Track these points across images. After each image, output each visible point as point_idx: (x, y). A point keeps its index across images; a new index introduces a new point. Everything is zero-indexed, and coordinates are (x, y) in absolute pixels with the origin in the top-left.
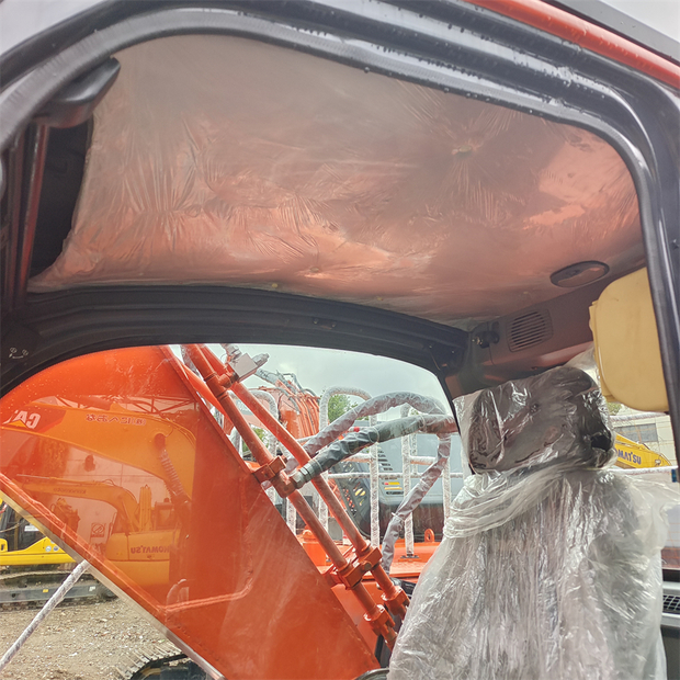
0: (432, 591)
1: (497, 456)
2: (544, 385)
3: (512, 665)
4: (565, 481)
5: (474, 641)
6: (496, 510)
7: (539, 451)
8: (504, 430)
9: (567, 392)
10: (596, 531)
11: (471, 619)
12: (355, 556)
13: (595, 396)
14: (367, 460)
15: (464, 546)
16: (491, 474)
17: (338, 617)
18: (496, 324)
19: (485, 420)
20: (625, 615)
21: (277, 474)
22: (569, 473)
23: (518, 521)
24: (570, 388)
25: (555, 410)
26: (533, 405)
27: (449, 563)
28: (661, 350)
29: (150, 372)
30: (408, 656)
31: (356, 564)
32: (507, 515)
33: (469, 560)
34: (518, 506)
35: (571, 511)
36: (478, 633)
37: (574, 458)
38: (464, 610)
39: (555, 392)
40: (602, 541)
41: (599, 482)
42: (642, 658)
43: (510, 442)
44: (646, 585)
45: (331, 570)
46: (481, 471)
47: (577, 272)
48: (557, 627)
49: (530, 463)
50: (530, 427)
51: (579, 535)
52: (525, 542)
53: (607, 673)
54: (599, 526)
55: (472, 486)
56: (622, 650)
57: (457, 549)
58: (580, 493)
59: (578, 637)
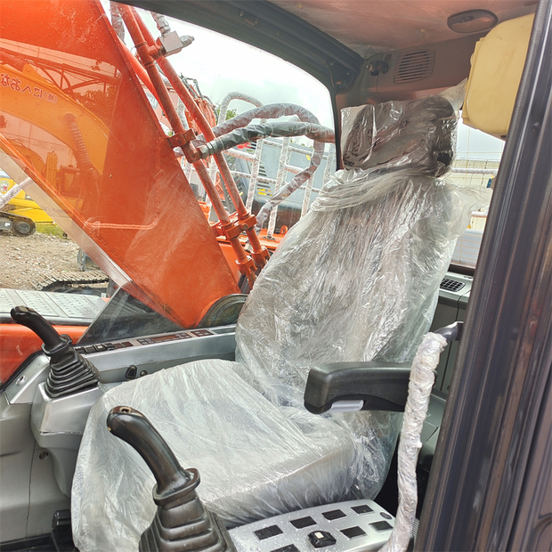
0: (293, 245)
1: (364, 158)
2: (417, 107)
3: (337, 294)
4: (411, 181)
5: (315, 278)
6: (354, 195)
7: (397, 158)
8: (376, 138)
9: (433, 115)
10: (422, 215)
11: (317, 265)
12: (236, 219)
13: (452, 123)
14: (252, 159)
15: (323, 218)
16: (356, 170)
17: (218, 257)
18: (389, 56)
19: (363, 129)
20: (422, 269)
21: (188, 142)
22: (415, 177)
23: (366, 206)
24: (435, 112)
25: (420, 127)
26: (404, 122)
27: (309, 228)
28: (522, 79)
29: (90, 23)
30: (268, 281)
31: (237, 224)
32: (361, 199)
33: (324, 227)
34: (371, 194)
35: (408, 201)
36: (320, 274)
37: (423, 166)
38: (313, 259)
39: (424, 114)
40: (424, 222)
41: (434, 184)
42: (424, 297)
43: (378, 148)
44: (441, 256)
45: (217, 225)
46: (349, 168)
47: (471, 18)
48: (375, 273)
49: (389, 165)
50: (397, 139)
51: (409, 217)
52: (368, 220)
53: (401, 300)
54: (426, 211)
55: (340, 177)
56: (414, 290)
57: (317, 219)
58: (419, 191)
59: (388, 279)
